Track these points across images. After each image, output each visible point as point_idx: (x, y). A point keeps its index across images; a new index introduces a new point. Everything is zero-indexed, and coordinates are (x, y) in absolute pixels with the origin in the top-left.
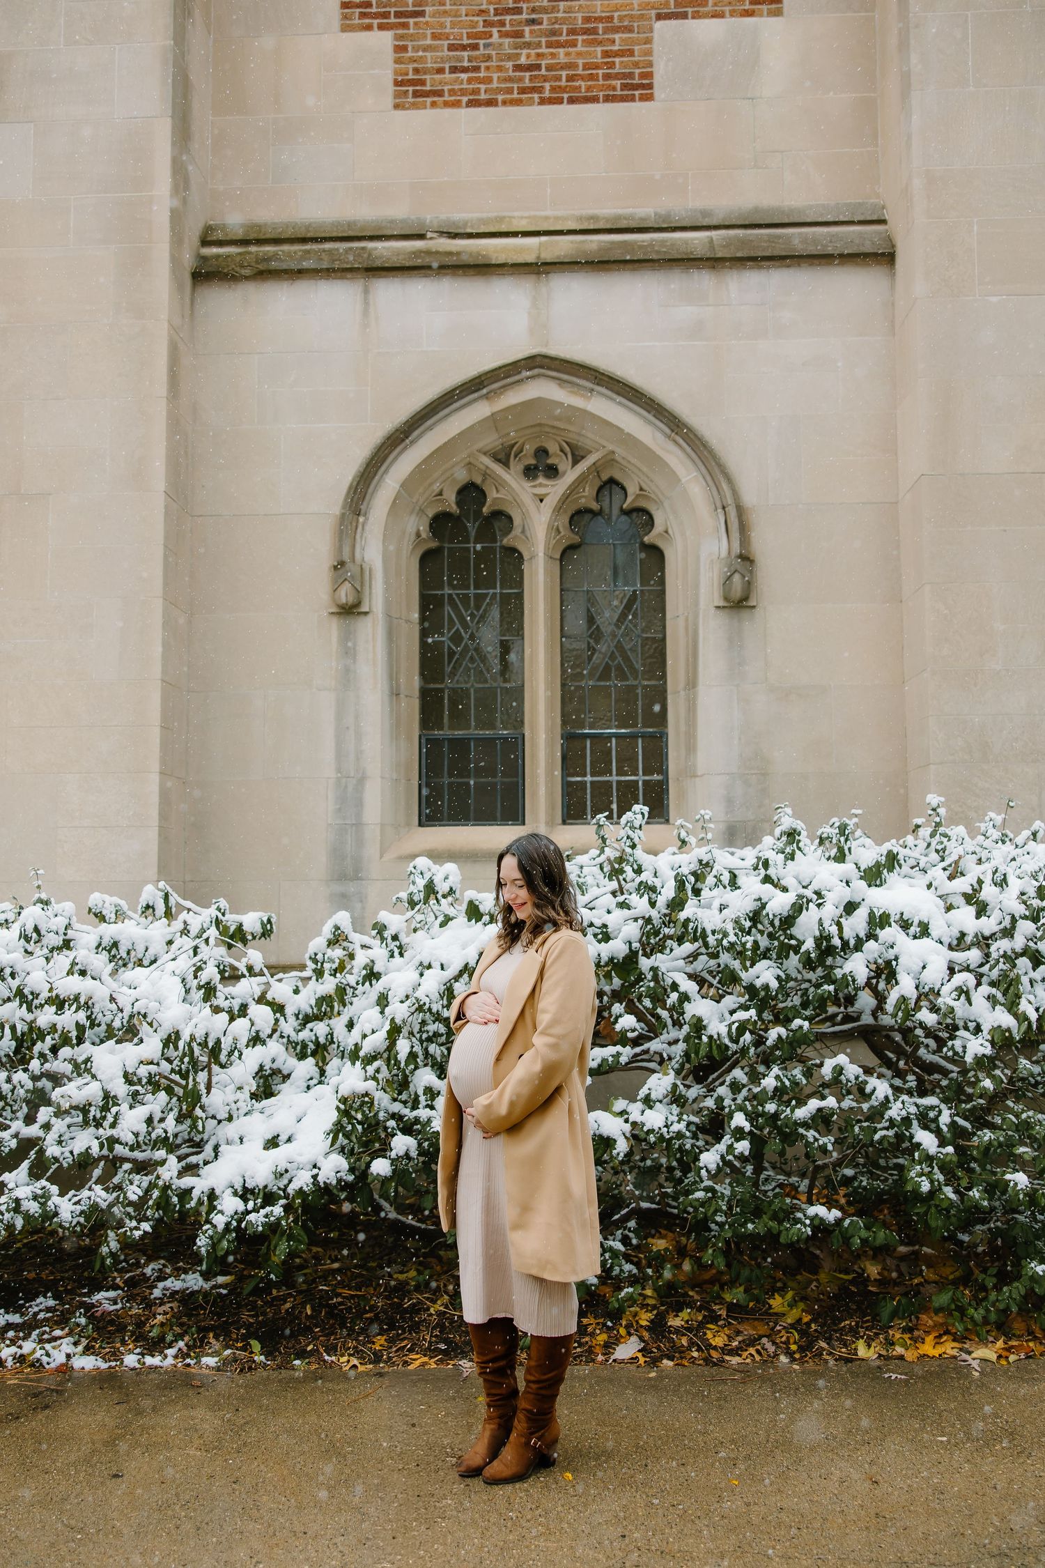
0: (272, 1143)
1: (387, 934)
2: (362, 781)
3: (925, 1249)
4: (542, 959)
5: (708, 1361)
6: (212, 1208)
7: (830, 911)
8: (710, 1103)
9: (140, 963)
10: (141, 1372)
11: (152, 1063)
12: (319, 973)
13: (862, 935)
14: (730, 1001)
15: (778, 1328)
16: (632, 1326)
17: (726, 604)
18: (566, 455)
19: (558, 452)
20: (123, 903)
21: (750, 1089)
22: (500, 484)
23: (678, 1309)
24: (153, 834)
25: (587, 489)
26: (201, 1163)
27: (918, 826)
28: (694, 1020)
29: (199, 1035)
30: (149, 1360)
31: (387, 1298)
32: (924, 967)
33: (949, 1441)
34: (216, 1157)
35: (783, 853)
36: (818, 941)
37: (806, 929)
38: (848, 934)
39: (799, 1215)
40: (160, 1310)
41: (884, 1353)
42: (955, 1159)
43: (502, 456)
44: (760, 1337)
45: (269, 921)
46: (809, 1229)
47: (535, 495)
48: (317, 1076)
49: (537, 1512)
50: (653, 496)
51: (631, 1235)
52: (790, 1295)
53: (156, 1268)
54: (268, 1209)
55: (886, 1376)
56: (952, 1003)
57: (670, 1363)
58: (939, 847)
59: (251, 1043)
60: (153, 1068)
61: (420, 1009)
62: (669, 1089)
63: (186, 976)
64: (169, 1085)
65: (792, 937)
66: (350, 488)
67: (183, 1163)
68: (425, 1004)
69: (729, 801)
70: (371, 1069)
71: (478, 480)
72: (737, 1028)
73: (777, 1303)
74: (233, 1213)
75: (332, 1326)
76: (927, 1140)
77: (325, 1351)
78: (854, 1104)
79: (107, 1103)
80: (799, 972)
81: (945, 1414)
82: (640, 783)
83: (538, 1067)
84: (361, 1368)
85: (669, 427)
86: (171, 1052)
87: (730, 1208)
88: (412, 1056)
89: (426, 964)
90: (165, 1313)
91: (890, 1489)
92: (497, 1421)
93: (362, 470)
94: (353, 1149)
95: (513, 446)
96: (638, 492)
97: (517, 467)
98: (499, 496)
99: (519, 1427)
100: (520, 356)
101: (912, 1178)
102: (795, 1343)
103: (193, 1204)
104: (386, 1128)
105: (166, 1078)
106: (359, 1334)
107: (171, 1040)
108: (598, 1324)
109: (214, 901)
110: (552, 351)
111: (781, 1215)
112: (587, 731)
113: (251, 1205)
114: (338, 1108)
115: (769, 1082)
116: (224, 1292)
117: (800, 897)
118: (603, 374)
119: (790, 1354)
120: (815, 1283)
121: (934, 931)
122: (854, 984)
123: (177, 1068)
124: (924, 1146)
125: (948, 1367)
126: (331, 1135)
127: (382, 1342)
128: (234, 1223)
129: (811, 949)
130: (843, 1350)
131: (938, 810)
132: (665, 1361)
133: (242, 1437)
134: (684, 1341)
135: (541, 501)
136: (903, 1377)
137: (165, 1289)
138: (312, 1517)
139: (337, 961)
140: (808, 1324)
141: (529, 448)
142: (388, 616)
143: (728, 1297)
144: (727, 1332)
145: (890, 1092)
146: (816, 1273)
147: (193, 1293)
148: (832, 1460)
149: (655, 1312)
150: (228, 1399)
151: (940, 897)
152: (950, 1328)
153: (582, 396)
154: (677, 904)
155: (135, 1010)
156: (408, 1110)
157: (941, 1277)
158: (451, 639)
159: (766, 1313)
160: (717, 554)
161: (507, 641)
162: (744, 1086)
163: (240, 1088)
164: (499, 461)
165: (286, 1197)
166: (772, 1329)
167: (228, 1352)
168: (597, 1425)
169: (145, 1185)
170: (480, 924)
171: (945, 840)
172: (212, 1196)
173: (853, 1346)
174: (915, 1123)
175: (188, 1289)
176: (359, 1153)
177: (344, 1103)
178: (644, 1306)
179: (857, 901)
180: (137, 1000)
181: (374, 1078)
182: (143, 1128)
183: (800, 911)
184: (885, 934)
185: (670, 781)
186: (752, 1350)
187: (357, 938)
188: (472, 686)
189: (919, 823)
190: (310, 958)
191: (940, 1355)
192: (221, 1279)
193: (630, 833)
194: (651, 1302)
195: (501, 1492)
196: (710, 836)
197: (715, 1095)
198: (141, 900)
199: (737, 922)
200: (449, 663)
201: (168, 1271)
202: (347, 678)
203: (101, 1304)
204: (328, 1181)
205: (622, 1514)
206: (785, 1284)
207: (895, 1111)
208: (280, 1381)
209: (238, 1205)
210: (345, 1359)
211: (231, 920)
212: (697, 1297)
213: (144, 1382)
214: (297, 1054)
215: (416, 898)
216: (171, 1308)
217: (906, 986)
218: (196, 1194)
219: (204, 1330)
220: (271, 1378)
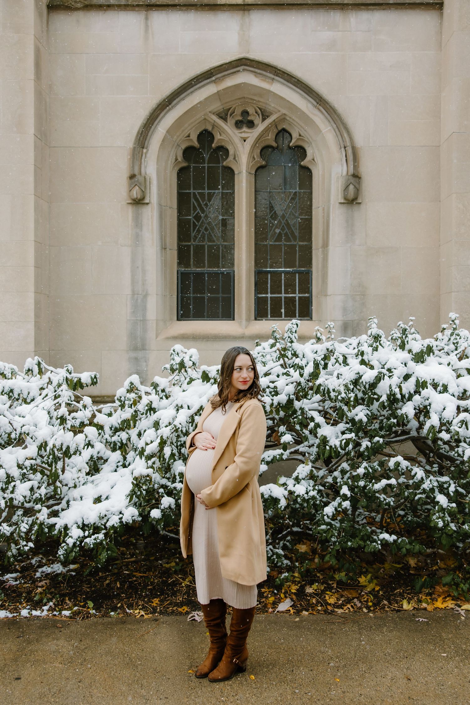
0: (98, 500)
1: (159, 389)
2: (146, 296)
3: (440, 551)
4: (240, 416)
5: (326, 612)
6: (66, 534)
7: (395, 381)
8: (330, 480)
9: (25, 401)
10: (30, 619)
11: (32, 459)
12: (122, 406)
13: (412, 392)
14: (342, 426)
15: (363, 593)
16: (288, 593)
17: (345, 202)
18: (259, 115)
19: (254, 113)
20: (15, 367)
21: (351, 473)
22: (221, 132)
23: (311, 584)
24: (31, 326)
25: (270, 135)
26: (60, 510)
27: (444, 329)
28: (322, 438)
29: (58, 444)
30: (34, 613)
31: (160, 577)
32: (444, 409)
33: (447, 656)
34: (68, 506)
35: (372, 346)
36: (389, 396)
37: (383, 389)
38: (405, 391)
39: (375, 537)
40: (40, 584)
41: (416, 606)
42: (456, 510)
43: (223, 115)
44: (354, 598)
45: (95, 377)
46: (380, 546)
47: (241, 138)
48: (122, 460)
49: (236, 698)
50: (306, 139)
51: (288, 544)
52: (369, 576)
53: (38, 560)
54: (96, 535)
55: (417, 619)
56: (458, 429)
57: (307, 613)
58: (455, 341)
59: (86, 447)
60: (33, 462)
61: (176, 430)
62: (309, 473)
63: (50, 410)
64: (42, 470)
65: (375, 394)
66: (138, 132)
67: (50, 510)
68: (179, 428)
69: (345, 310)
70: (150, 463)
71: (210, 129)
72: (345, 443)
73: (363, 580)
74: (77, 537)
75: (131, 593)
76: (442, 499)
77: (127, 607)
78: (405, 480)
79: (9, 480)
80: (378, 411)
81: (446, 641)
82: (297, 298)
83: (237, 474)
84: (146, 617)
85: (316, 101)
86: (43, 453)
87: (339, 534)
88: (173, 455)
89: (180, 405)
90: (42, 587)
91: (416, 683)
92: (216, 650)
93: (145, 122)
94: (141, 503)
95: (231, 108)
96: (298, 137)
97: (231, 121)
98: (221, 138)
99: (227, 653)
100: (234, 58)
101: (434, 520)
102: (371, 601)
103: (56, 532)
104: (158, 493)
105: (40, 466)
106: (145, 597)
107: (43, 446)
108: (269, 592)
109: (65, 366)
110: (252, 56)
111: (366, 538)
112: (268, 269)
113: (87, 533)
114: (133, 483)
115: (361, 471)
116: (74, 574)
117: (380, 373)
118: (280, 70)
119: (368, 608)
120: (382, 569)
121: (450, 390)
122: (407, 419)
123: (46, 461)
124: (441, 503)
125: (449, 614)
126: (129, 497)
127: (157, 602)
128: (78, 543)
129: (385, 401)
130: (396, 605)
131: (455, 321)
132: (304, 612)
133: (84, 657)
134: (314, 601)
135: (245, 141)
136: (426, 620)
137: (42, 572)
138: (119, 701)
139: (132, 400)
140: (378, 591)
141: (238, 111)
142: (160, 205)
143: (337, 577)
144: (337, 596)
145: (424, 475)
146: (383, 564)
147: (58, 575)
148: (388, 667)
149: (299, 585)
150: (76, 634)
151: (453, 370)
152: (451, 593)
153: (268, 82)
154: (315, 375)
155: (23, 431)
156: (170, 483)
157: (447, 565)
158: (194, 217)
159: (357, 586)
160: (341, 173)
161: (226, 219)
162: (348, 472)
163: (80, 470)
164: (221, 118)
165: (106, 528)
166: (360, 594)
167: (76, 608)
168: (268, 648)
169: (30, 522)
170: (209, 383)
171: (458, 338)
172: (66, 528)
173: (401, 603)
174: (437, 490)
175: (54, 572)
176: (144, 506)
177: (136, 481)
178: (294, 582)
179: (410, 374)
180: (24, 426)
181: (152, 467)
182: (28, 493)
183: (380, 380)
184: (424, 392)
185: (313, 297)
186: (349, 606)
187: (143, 389)
188: (206, 243)
189: (445, 327)
190: (118, 399)
191: (445, 608)
192: (72, 567)
193: (290, 335)
194: (297, 579)
195: (217, 686)
196: (333, 336)
197: (333, 476)
198: (25, 366)
199: (346, 386)
200: (194, 231)
201: (44, 561)
202: (137, 239)
203: (9, 581)
204: (128, 521)
205: (279, 698)
206: (367, 570)
207: (426, 485)
208: (103, 624)
209: (80, 533)
210: (138, 611)
211: (75, 376)
212: (321, 577)
213: (31, 625)
214: (111, 448)
215: (175, 367)
216: (46, 583)
217: (434, 420)
218: (57, 527)
219: (63, 596)
220: (99, 622)
